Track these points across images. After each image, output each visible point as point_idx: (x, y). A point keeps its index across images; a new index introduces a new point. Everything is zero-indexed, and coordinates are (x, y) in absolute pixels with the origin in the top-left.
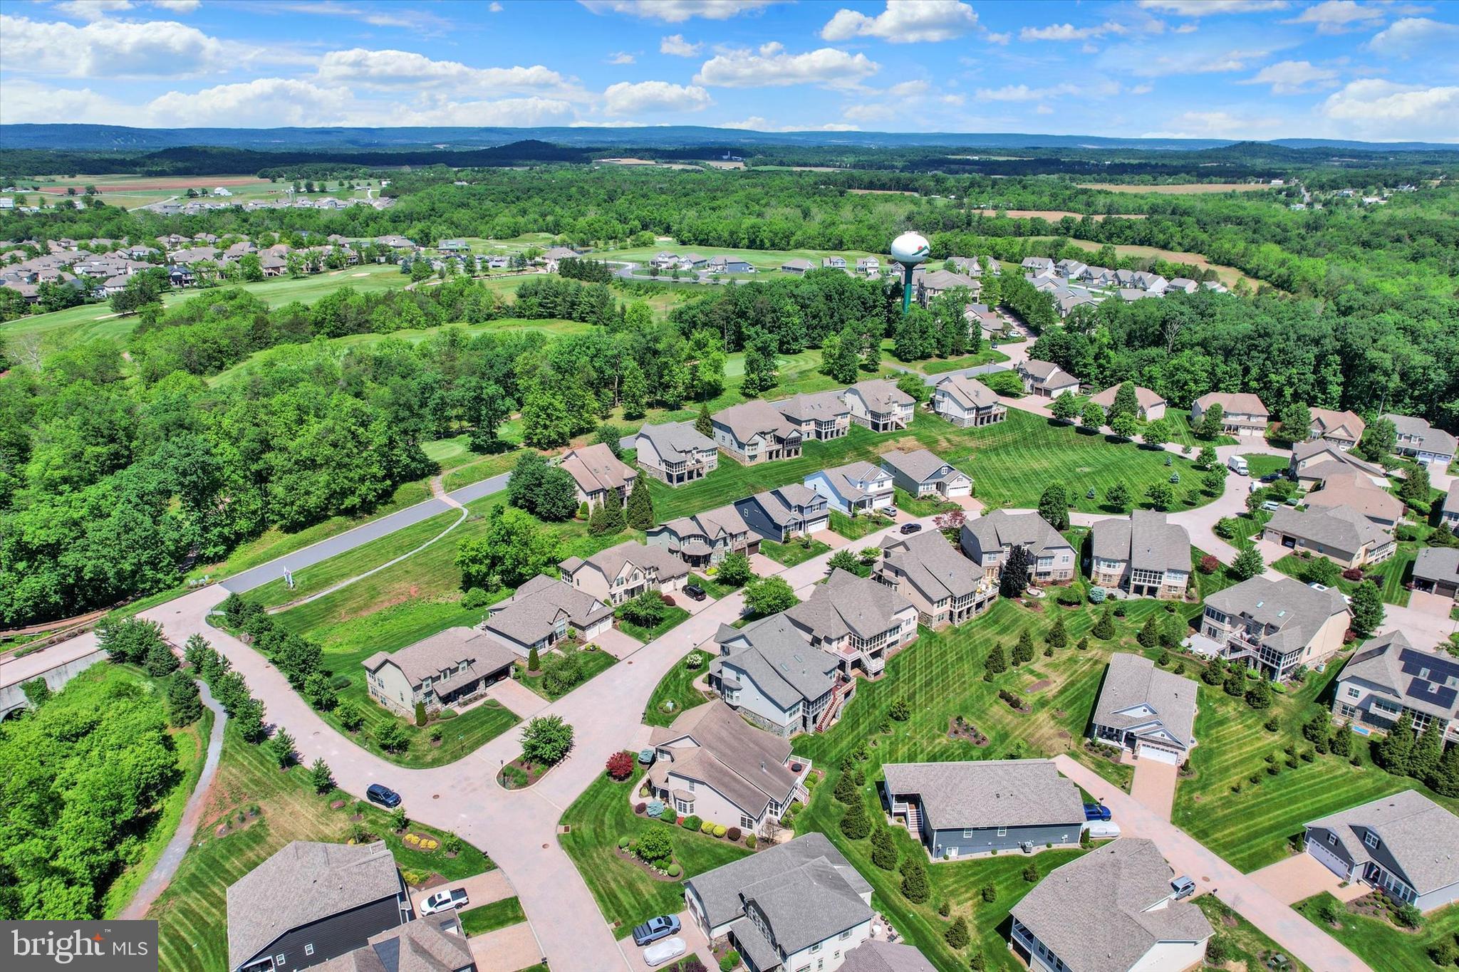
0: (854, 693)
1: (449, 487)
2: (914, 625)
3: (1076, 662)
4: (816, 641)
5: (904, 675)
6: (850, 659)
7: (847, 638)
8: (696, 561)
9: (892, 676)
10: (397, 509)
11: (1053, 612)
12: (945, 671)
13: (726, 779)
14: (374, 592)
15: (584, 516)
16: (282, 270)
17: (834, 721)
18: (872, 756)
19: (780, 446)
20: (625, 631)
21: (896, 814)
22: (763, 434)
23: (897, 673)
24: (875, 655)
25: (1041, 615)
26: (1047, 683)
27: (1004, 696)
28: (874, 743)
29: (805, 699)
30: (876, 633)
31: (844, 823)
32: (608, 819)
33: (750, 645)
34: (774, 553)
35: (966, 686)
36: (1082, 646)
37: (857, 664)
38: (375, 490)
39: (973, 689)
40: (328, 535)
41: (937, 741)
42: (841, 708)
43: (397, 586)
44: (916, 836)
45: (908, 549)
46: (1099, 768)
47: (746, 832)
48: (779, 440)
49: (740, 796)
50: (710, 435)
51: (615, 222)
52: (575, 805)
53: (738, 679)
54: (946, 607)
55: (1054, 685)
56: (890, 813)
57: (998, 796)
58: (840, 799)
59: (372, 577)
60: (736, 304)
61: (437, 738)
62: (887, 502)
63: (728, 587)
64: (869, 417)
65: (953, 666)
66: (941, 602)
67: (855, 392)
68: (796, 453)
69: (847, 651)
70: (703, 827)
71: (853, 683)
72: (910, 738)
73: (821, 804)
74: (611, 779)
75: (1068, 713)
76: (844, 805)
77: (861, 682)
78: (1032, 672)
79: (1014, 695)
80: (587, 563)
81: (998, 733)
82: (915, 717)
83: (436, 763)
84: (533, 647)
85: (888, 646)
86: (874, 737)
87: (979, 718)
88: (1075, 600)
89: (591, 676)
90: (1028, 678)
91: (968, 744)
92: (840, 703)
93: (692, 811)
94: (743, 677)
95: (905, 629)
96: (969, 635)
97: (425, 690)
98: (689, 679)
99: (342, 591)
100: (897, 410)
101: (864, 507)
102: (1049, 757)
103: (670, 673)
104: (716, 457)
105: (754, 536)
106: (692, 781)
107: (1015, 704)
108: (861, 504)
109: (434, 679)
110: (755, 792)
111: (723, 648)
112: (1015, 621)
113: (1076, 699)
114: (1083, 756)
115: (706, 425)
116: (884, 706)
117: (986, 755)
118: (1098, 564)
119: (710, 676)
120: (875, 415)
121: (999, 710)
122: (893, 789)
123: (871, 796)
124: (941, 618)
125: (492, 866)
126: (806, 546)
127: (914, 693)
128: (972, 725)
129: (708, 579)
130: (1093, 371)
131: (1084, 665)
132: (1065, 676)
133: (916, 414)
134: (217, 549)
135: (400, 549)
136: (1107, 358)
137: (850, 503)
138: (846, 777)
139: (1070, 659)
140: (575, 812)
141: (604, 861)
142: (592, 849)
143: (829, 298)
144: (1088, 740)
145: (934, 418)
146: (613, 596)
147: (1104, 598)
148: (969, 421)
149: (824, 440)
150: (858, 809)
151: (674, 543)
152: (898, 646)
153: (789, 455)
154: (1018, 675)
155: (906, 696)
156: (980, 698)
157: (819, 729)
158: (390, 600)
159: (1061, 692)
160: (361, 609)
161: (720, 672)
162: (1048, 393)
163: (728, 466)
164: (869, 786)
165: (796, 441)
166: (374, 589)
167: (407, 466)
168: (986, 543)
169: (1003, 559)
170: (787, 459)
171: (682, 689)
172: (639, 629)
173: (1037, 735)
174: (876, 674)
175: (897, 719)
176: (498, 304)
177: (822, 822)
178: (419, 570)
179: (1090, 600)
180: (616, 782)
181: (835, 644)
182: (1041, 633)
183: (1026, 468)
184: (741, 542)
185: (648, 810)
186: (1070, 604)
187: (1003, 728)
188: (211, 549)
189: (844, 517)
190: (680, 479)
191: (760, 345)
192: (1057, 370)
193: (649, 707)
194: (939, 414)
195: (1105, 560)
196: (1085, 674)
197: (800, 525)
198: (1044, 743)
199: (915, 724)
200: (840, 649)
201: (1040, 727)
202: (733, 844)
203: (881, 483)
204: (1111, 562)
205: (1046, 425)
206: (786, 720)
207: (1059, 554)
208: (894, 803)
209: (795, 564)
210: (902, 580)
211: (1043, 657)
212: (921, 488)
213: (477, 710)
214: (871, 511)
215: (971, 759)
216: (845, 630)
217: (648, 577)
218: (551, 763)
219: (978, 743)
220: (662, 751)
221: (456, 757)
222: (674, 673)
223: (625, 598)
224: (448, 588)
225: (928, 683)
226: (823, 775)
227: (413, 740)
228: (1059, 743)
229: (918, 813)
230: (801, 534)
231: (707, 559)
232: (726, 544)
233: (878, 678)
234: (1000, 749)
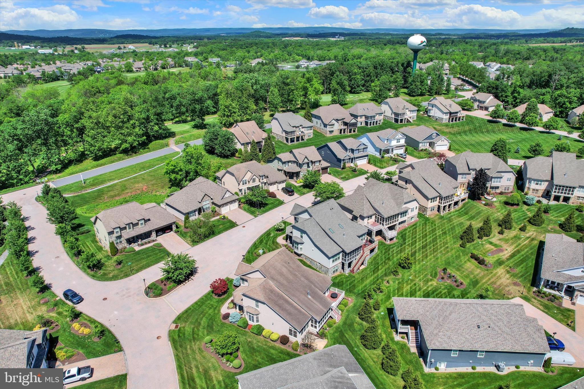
0: (376, 250)
1: (177, 143)
2: (416, 212)
3: (520, 239)
4: (355, 218)
5: (409, 241)
6: (375, 229)
7: (374, 217)
8: (292, 175)
9: (401, 241)
10: (150, 151)
11: (502, 209)
12: (435, 240)
13: (281, 302)
14: (124, 187)
15: (240, 156)
16: (142, 69)
17: (363, 267)
18: (386, 291)
19: (346, 127)
20: (245, 210)
21: (400, 333)
22: (337, 120)
23: (404, 240)
24: (391, 228)
25: (494, 210)
26: (501, 251)
27: (474, 257)
28: (388, 282)
29: (343, 251)
30: (392, 214)
31: (363, 337)
32: (204, 322)
33: (311, 216)
34: (336, 174)
35: (449, 249)
36: (523, 229)
37: (379, 233)
38: (138, 141)
39: (453, 252)
40: (112, 162)
41: (430, 283)
42: (368, 258)
43: (137, 185)
44: (414, 350)
45: (413, 168)
46: (547, 309)
47: (292, 339)
48: (346, 124)
49: (290, 314)
50: (310, 121)
51: (286, 55)
52: (186, 311)
53: (302, 237)
54: (436, 203)
55: (506, 252)
56: (397, 332)
57: (479, 327)
58: (362, 319)
59: (126, 180)
60: (330, 70)
61: (120, 263)
62: (401, 151)
63: (308, 190)
64: (393, 116)
65: (440, 238)
66: (433, 199)
67: (387, 103)
68: (354, 131)
69: (374, 225)
70: (264, 333)
71: (376, 244)
72: (412, 281)
73: (348, 322)
74: (213, 295)
75: (518, 270)
76: (364, 323)
77: (381, 244)
78: (491, 243)
79: (481, 257)
80: (228, 172)
81: (471, 280)
82: (415, 267)
83: (115, 278)
84: (187, 215)
85: (400, 223)
86: (387, 278)
87: (458, 270)
88: (516, 202)
89: (219, 233)
90: (488, 246)
91: (451, 286)
92: (367, 255)
93: (258, 321)
94: (304, 236)
95: (410, 214)
96: (450, 220)
97: (115, 235)
98: (276, 237)
99: (109, 187)
100: (408, 113)
101: (388, 153)
102: (509, 299)
103: (265, 233)
104: (312, 131)
105: (325, 164)
106: (257, 301)
107: (481, 262)
108: (387, 151)
109: (122, 229)
110: (300, 312)
111: (295, 218)
112: (479, 213)
113: (522, 261)
114: (533, 300)
115: (309, 117)
116: (395, 259)
117: (463, 295)
118: (530, 182)
119: (287, 235)
120: (397, 114)
121: (471, 265)
122: (400, 315)
123: (383, 318)
124: (432, 209)
125: (121, 350)
126: (354, 171)
127: (415, 252)
128: (453, 274)
129: (297, 185)
130: (510, 99)
131: (525, 240)
132: (513, 247)
133: (418, 116)
134: (57, 167)
135: (143, 168)
136: (519, 93)
137: (381, 150)
138: (367, 304)
139: (515, 237)
140: (185, 316)
141: (193, 351)
142: (188, 342)
143: (375, 68)
144: (535, 289)
145: (427, 118)
146: (241, 190)
147: (534, 202)
148: (446, 120)
149: (369, 126)
150: (373, 329)
151: (280, 166)
152: (406, 225)
153: (350, 132)
154: (482, 244)
155: (410, 253)
156: (458, 257)
157: (352, 271)
158: (131, 192)
159: (512, 256)
160: (116, 196)
161: (292, 232)
162: (486, 109)
163: (318, 136)
164: (382, 311)
165: (355, 125)
166: (125, 186)
167: (157, 131)
168: (461, 168)
169: (470, 178)
170: (349, 134)
171: (270, 242)
172: (253, 209)
173: (498, 283)
174: (391, 239)
175: (404, 267)
176: (224, 76)
177: (348, 335)
178: (150, 178)
179: (525, 203)
180: (216, 297)
181: (366, 220)
182: (495, 221)
183: (477, 141)
184: (317, 167)
185: (230, 318)
186: (512, 205)
187: (475, 277)
188: (54, 166)
189: (377, 158)
190: (292, 141)
191: (338, 81)
192: (492, 97)
193: (249, 252)
194: (430, 116)
195: (534, 180)
196: (526, 246)
197: (352, 160)
198: (503, 289)
199: (415, 271)
200: (369, 223)
201: (499, 278)
202: (283, 347)
203: (398, 140)
204: (538, 181)
205: (486, 123)
206: (330, 264)
207: (506, 176)
208: (400, 325)
209: (347, 180)
210: (409, 186)
211: (497, 234)
212: (420, 145)
213: (148, 248)
214: (392, 155)
215: (453, 297)
216: (372, 212)
217: (261, 181)
218: (179, 282)
219: (458, 286)
220: (243, 279)
221: (127, 275)
222: (268, 234)
223: (248, 192)
224: (163, 187)
225: (424, 247)
226: (352, 301)
227: (106, 263)
228: (513, 289)
229: (416, 334)
230: (352, 165)
231: (297, 174)
232: (308, 167)
233: (392, 242)
234: (473, 291)
